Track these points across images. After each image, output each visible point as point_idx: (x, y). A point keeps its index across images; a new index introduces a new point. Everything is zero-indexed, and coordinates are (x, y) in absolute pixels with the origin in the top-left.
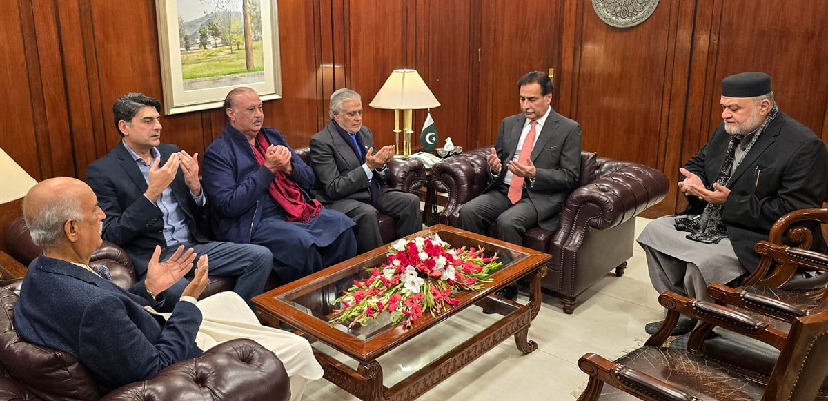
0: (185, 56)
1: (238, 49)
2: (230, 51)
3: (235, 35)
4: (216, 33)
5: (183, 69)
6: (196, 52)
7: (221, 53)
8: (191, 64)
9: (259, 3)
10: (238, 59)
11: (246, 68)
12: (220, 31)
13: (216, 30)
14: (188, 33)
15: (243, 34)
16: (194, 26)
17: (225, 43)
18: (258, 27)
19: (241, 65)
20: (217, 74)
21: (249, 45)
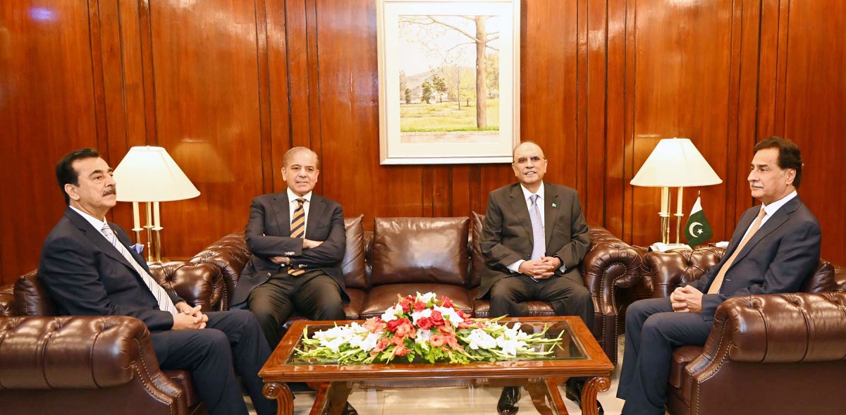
0: (405, 109)
1: (468, 106)
2: (457, 107)
3: (464, 92)
4: (441, 88)
5: (401, 121)
6: (417, 106)
7: (446, 109)
8: (411, 117)
9: (498, 59)
10: (467, 116)
11: (476, 126)
12: (446, 86)
13: (442, 85)
14: (410, 86)
15: (475, 90)
16: (417, 80)
17: (452, 99)
18: (495, 84)
19: (471, 123)
20: (440, 130)
21: (482, 103)
